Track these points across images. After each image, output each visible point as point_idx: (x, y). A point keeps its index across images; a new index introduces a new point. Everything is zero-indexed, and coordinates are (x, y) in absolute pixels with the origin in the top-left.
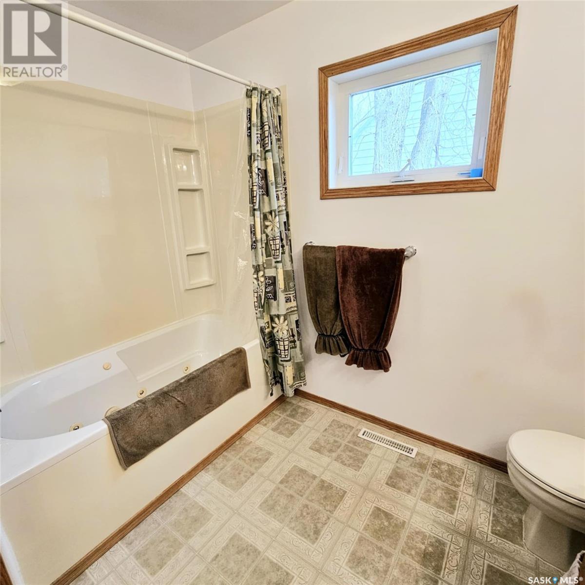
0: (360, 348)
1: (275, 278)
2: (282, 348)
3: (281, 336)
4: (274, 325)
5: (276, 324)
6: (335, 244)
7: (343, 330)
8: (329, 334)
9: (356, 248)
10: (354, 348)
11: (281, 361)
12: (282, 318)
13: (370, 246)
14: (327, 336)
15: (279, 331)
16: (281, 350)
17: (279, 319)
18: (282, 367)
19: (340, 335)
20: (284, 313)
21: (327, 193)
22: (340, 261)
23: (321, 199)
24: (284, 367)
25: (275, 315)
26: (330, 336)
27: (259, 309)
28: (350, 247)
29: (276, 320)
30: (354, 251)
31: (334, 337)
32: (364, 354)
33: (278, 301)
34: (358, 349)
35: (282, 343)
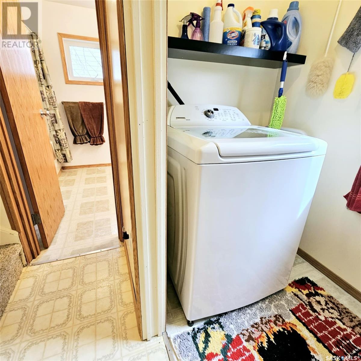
0: (95, 136)
1: (54, 114)
2: (64, 143)
3: (63, 138)
4: (58, 134)
5: (59, 133)
6: (78, 101)
7: (87, 132)
8: (81, 135)
9: (86, 102)
10: (92, 137)
11: (64, 148)
12: (62, 131)
13: (91, 101)
14: (81, 136)
15: (61, 136)
16: (63, 144)
17: (60, 131)
18: (65, 151)
19: (86, 134)
20: (62, 128)
21: (68, 82)
22: (81, 107)
23: (66, 84)
24: (66, 150)
25: (58, 130)
26: (82, 135)
27: (52, 127)
28: (84, 102)
29: (59, 131)
30: (86, 104)
31: (83, 135)
32: (97, 139)
33: (59, 123)
34: (94, 137)
35: (63, 141)
